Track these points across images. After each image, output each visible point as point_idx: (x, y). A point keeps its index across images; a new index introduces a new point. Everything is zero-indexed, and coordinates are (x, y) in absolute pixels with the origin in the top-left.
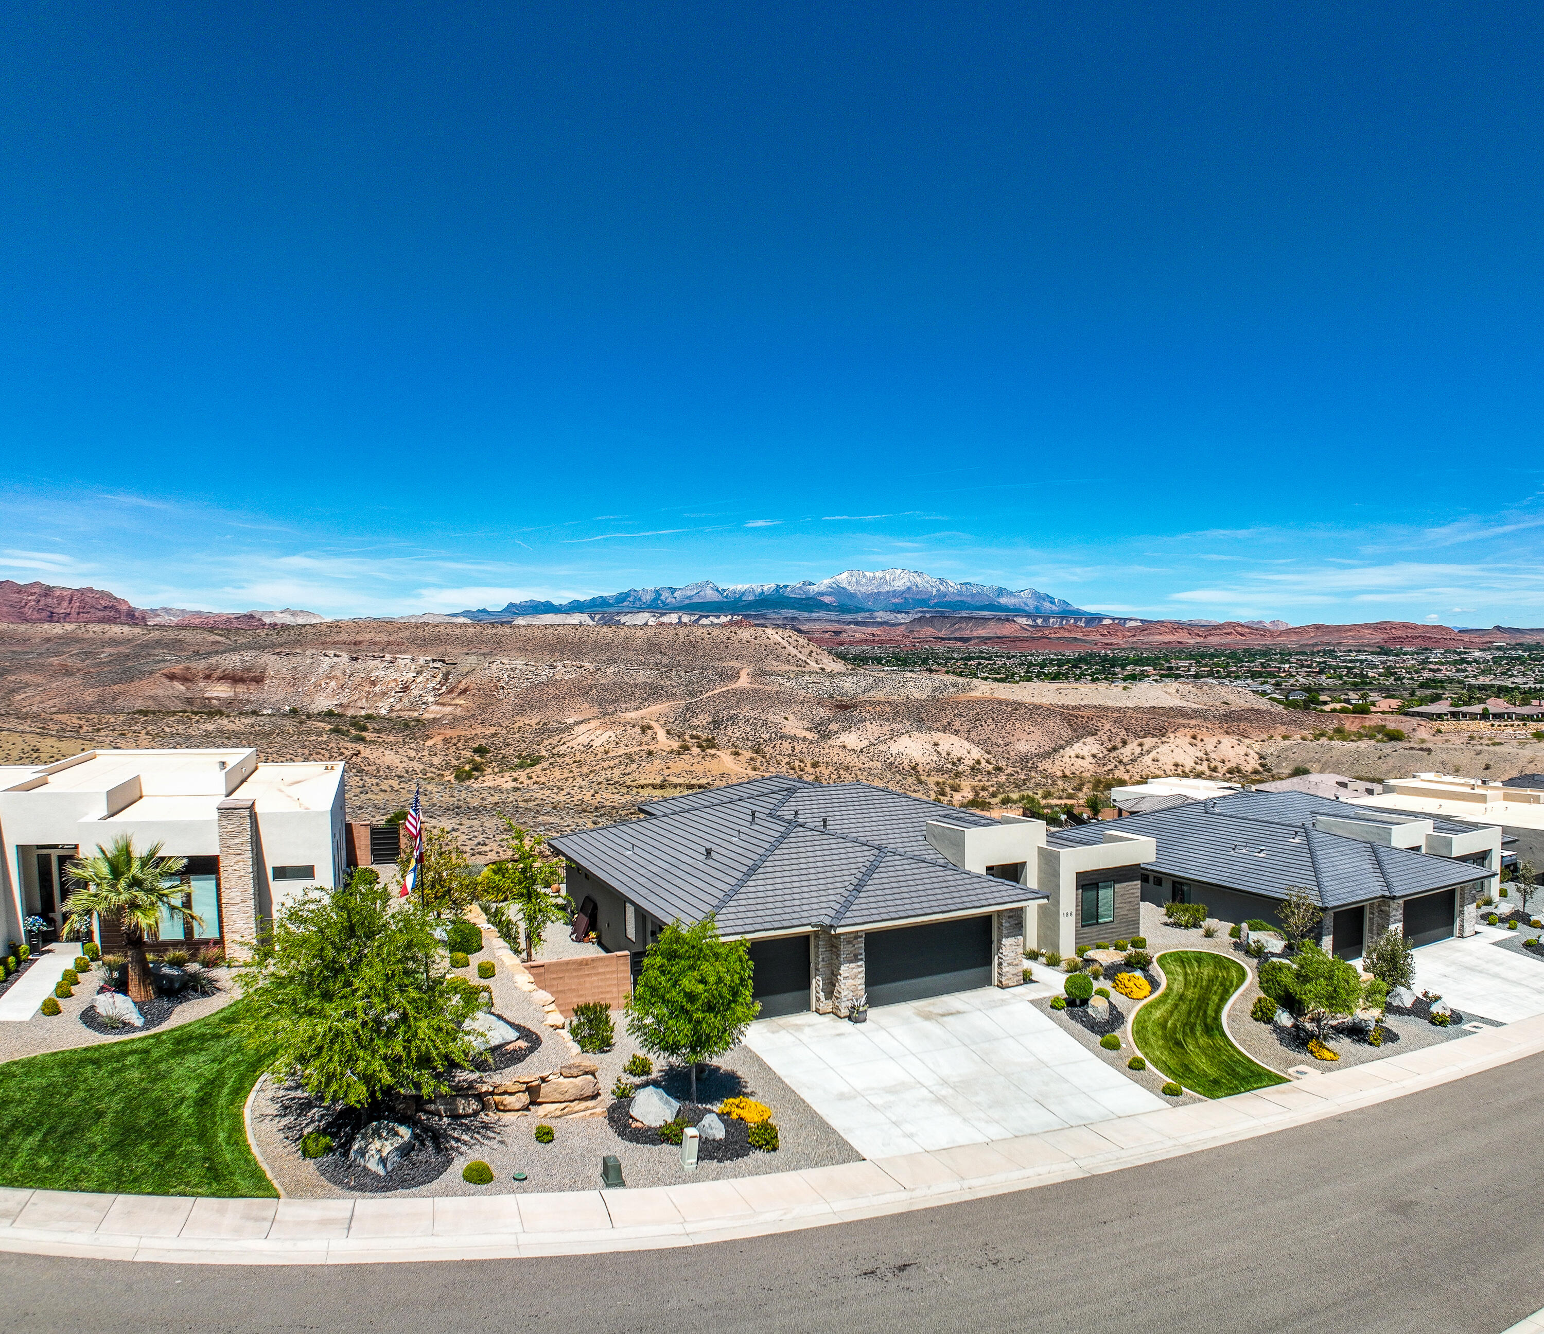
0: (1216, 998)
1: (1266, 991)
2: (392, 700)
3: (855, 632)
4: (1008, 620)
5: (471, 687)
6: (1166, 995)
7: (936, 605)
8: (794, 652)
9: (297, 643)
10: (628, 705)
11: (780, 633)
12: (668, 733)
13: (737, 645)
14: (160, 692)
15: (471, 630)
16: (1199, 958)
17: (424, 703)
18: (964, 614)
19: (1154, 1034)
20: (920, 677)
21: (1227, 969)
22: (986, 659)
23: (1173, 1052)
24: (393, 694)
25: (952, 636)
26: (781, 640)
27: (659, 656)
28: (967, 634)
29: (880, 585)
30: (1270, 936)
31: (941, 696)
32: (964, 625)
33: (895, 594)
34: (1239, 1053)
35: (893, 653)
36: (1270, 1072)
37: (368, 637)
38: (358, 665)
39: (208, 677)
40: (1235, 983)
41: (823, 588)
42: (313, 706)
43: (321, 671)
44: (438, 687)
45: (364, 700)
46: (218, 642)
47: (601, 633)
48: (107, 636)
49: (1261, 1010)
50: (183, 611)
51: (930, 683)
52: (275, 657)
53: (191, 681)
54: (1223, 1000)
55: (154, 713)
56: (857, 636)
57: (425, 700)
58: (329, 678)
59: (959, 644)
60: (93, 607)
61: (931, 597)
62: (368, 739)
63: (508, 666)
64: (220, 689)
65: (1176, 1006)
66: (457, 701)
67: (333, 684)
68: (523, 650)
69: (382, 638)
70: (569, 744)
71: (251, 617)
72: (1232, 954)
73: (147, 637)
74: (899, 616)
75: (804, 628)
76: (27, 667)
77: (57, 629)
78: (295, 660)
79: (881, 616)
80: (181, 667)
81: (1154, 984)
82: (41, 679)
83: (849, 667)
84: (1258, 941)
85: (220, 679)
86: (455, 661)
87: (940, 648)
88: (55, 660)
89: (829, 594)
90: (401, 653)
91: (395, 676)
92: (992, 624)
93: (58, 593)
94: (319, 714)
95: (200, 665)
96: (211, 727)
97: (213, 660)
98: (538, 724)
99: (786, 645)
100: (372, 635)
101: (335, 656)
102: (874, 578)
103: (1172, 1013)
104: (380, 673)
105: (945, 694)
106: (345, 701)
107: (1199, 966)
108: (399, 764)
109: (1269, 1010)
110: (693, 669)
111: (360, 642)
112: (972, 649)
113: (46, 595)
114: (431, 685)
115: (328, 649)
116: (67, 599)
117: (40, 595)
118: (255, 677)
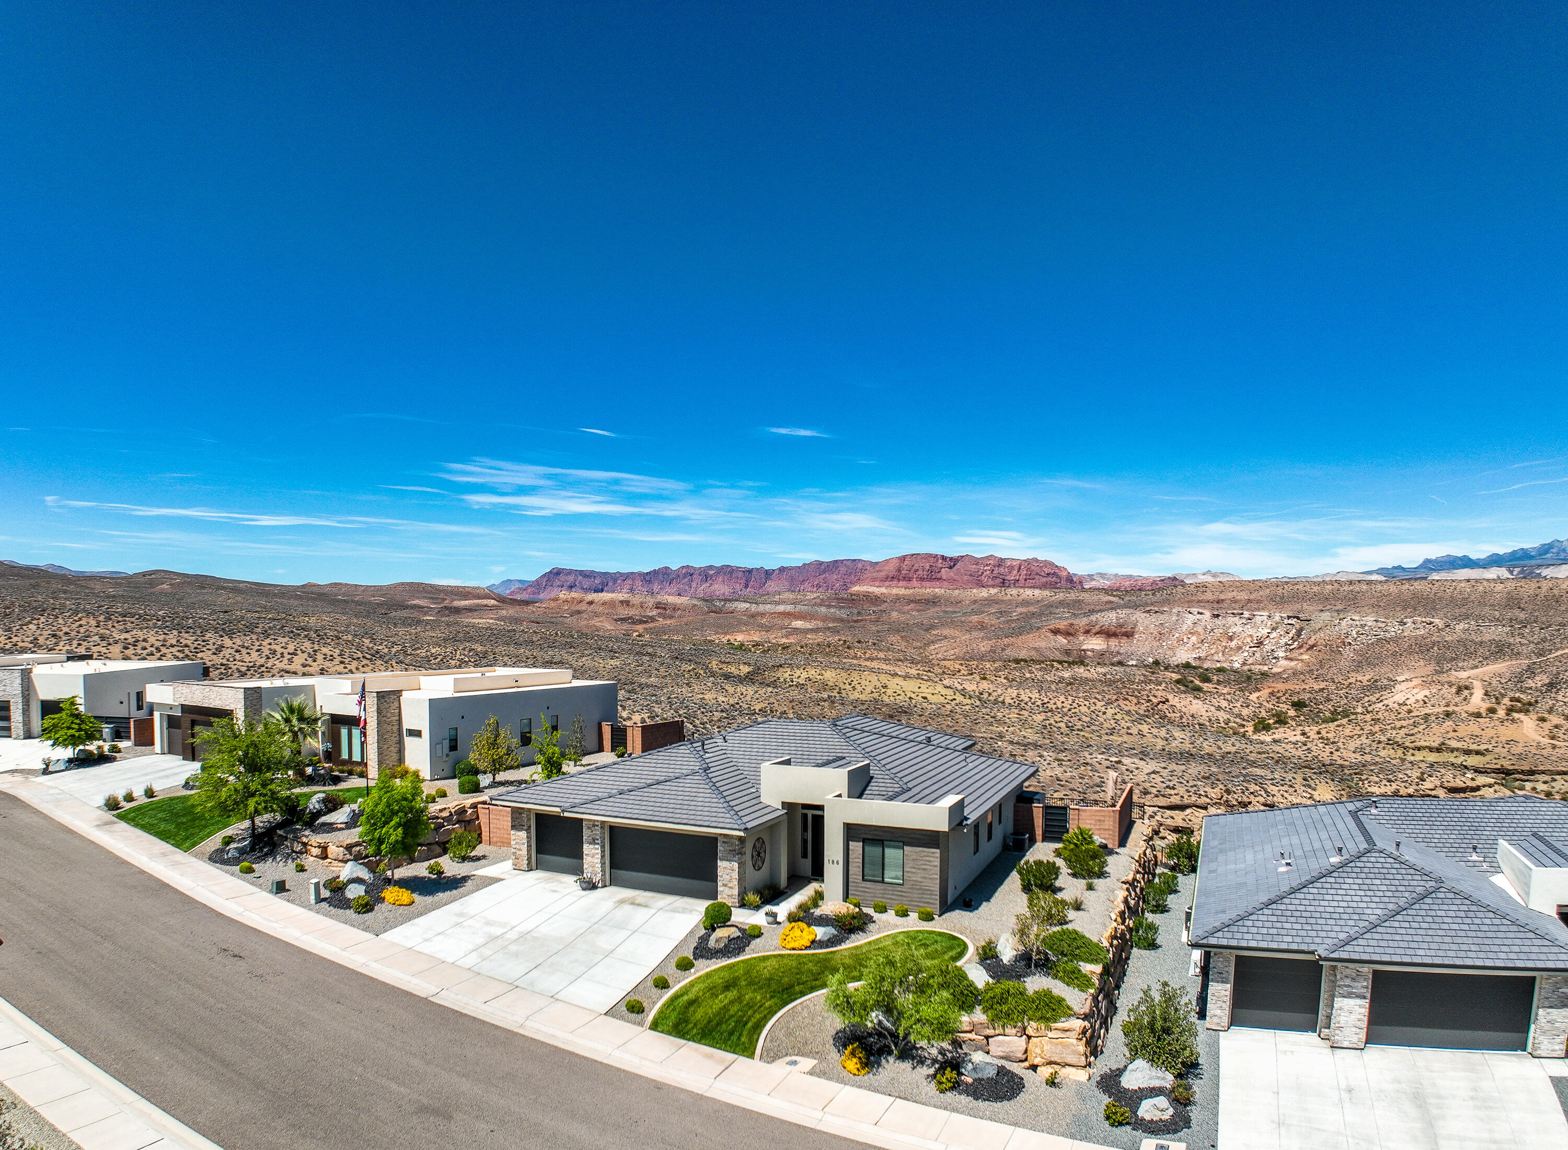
2: (1246, 654)
5: (1319, 643)
9: (1167, 601)
10: (1466, 664)
12: (1486, 694)
14: (1042, 644)
15: (1329, 587)
17: (1275, 658)
24: (1247, 648)
27: (1516, 612)
37: (1230, 595)
38: (1218, 622)
39: (1087, 632)
42: (1174, 659)
43: (1185, 627)
44: (1289, 643)
45: (1220, 655)
46: (1111, 602)
48: (1021, 598)
50: (1116, 575)
52: (1145, 615)
53: (1072, 635)
57: (1276, 655)
58: (1191, 633)
60: (1037, 574)
62: (1205, 689)
63: (1358, 623)
64: (1095, 642)
66: (1305, 657)
67: (1194, 639)
68: (1375, 606)
69: (1243, 596)
70: (1385, 702)
71: (1175, 579)
76: (952, 624)
77: (984, 593)
78: (1162, 618)
80: (1066, 623)
81: (829, 943)
82: (957, 633)
85: (1095, 634)
86: (1309, 618)
88: (975, 618)
90: (1258, 610)
91: (1251, 631)
93: (1009, 563)
94: (1177, 666)
95: (1082, 622)
96: (1067, 674)
97: (1093, 618)
98: (1369, 681)
100: (1234, 594)
101: (1199, 613)
104: (1238, 629)
106: (1203, 655)
108: (1204, 713)
110: (1550, 626)
111: (1223, 600)
113: (999, 566)
114: (1283, 641)
115: (1193, 607)
116: (1016, 568)
117: (994, 566)
118: (1127, 632)
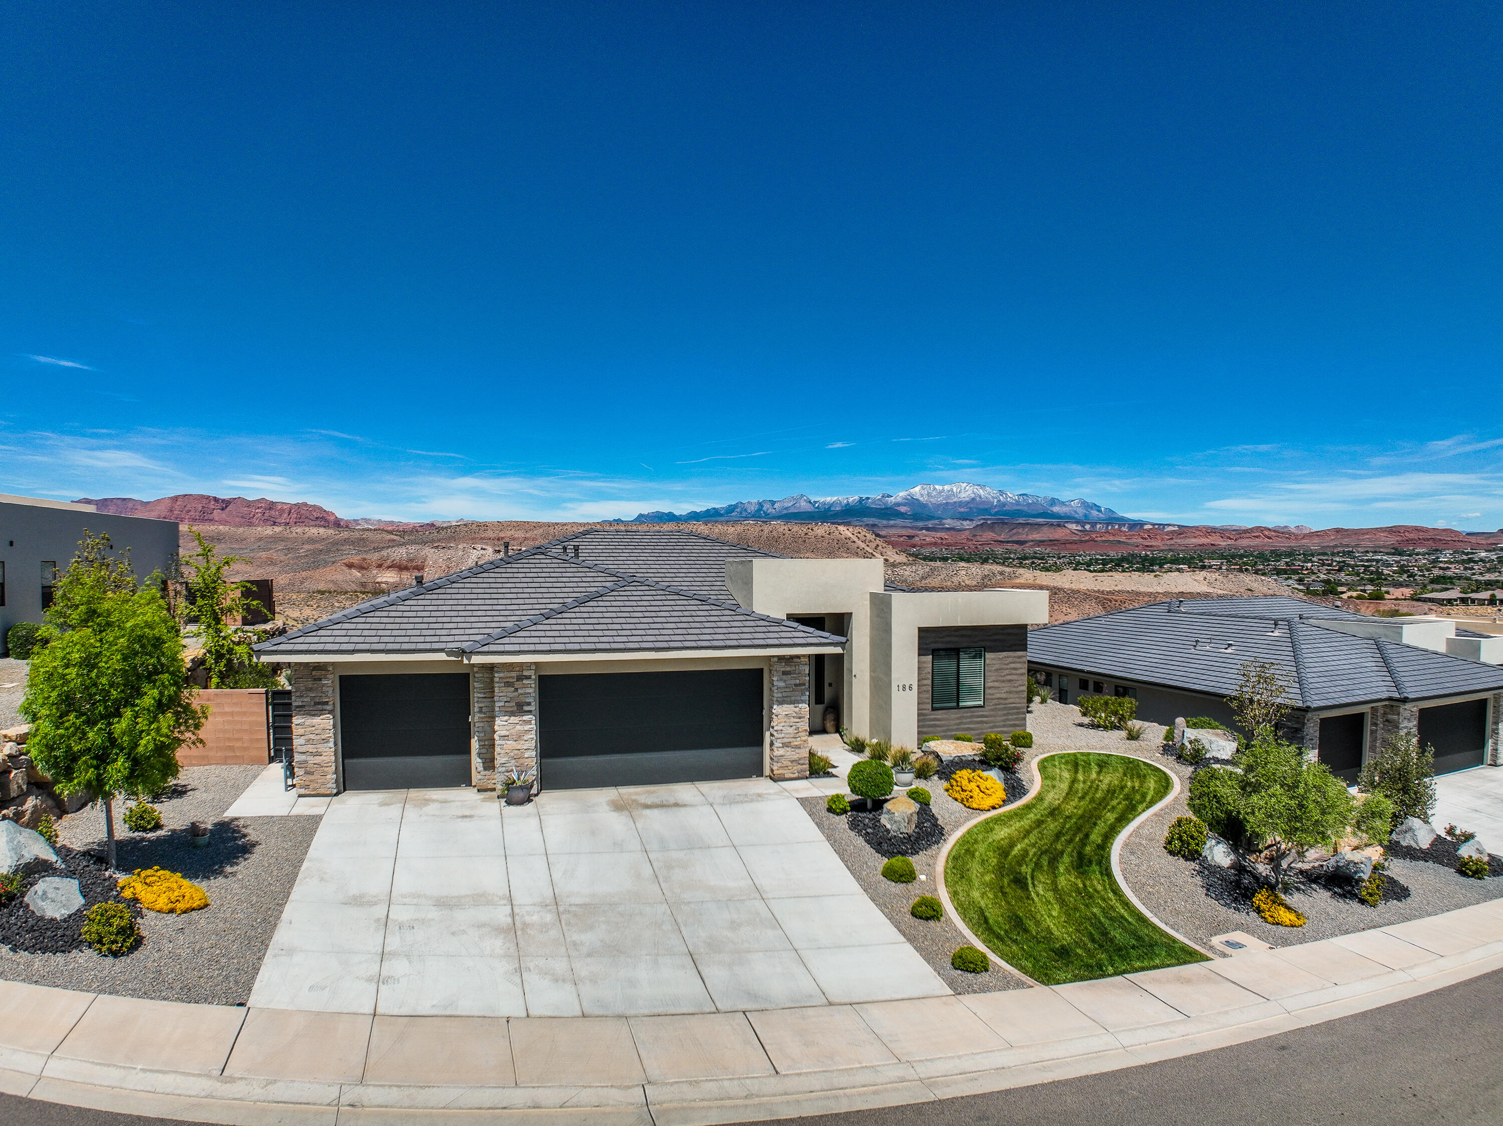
0: (1111, 817)
1: (1197, 811)
3: (926, 536)
4: (1059, 525)
6: (1028, 807)
7: (997, 513)
8: (862, 545)
9: (452, 538)
11: (851, 529)
13: (813, 540)
14: (339, 577)
16: (1103, 763)
18: (1021, 520)
19: (983, 862)
20: (971, 566)
21: (1143, 778)
22: (1039, 559)
23: (1004, 894)
25: (1010, 540)
26: (851, 536)
28: (1023, 537)
29: (948, 497)
30: (1217, 735)
31: (989, 583)
32: (1020, 530)
33: (960, 504)
34: (1126, 904)
35: (958, 554)
36: (1174, 941)
37: (508, 533)
39: (380, 566)
40: (1148, 798)
41: (899, 500)
46: (394, 540)
47: (699, 530)
48: (306, 536)
49: (1180, 838)
50: (379, 521)
51: (980, 572)
52: (433, 550)
53: (366, 569)
54: (1123, 819)
55: (330, 592)
56: (928, 539)
59: (1016, 546)
60: (307, 516)
61: (992, 506)
64: (389, 575)
65: (1039, 823)
71: (433, 525)
72: (1157, 760)
73: (337, 537)
74: (965, 523)
75: (882, 533)
77: (268, 531)
78: (450, 553)
79: (948, 523)
80: (359, 558)
81: (1015, 789)
83: (910, 559)
84: (1196, 740)
85: (389, 567)
87: (999, 550)
88: (263, 554)
89: (904, 505)
92: (1045, 529)
93: (280, 507)
95: (374, 557)
97: (384, 553)
99: (856, 539)
100: (513, 532)
101: (482, 549)
102: (943, 490)
103: (1027, 833)
105: (993, 581)
107: (1099, 773)
109: (1192, 837)
112: (1027, 550)
113: (270, 509)
115: (476, 543)
116: (287, 512)
117: (266, 509)
118: (417, 566)
